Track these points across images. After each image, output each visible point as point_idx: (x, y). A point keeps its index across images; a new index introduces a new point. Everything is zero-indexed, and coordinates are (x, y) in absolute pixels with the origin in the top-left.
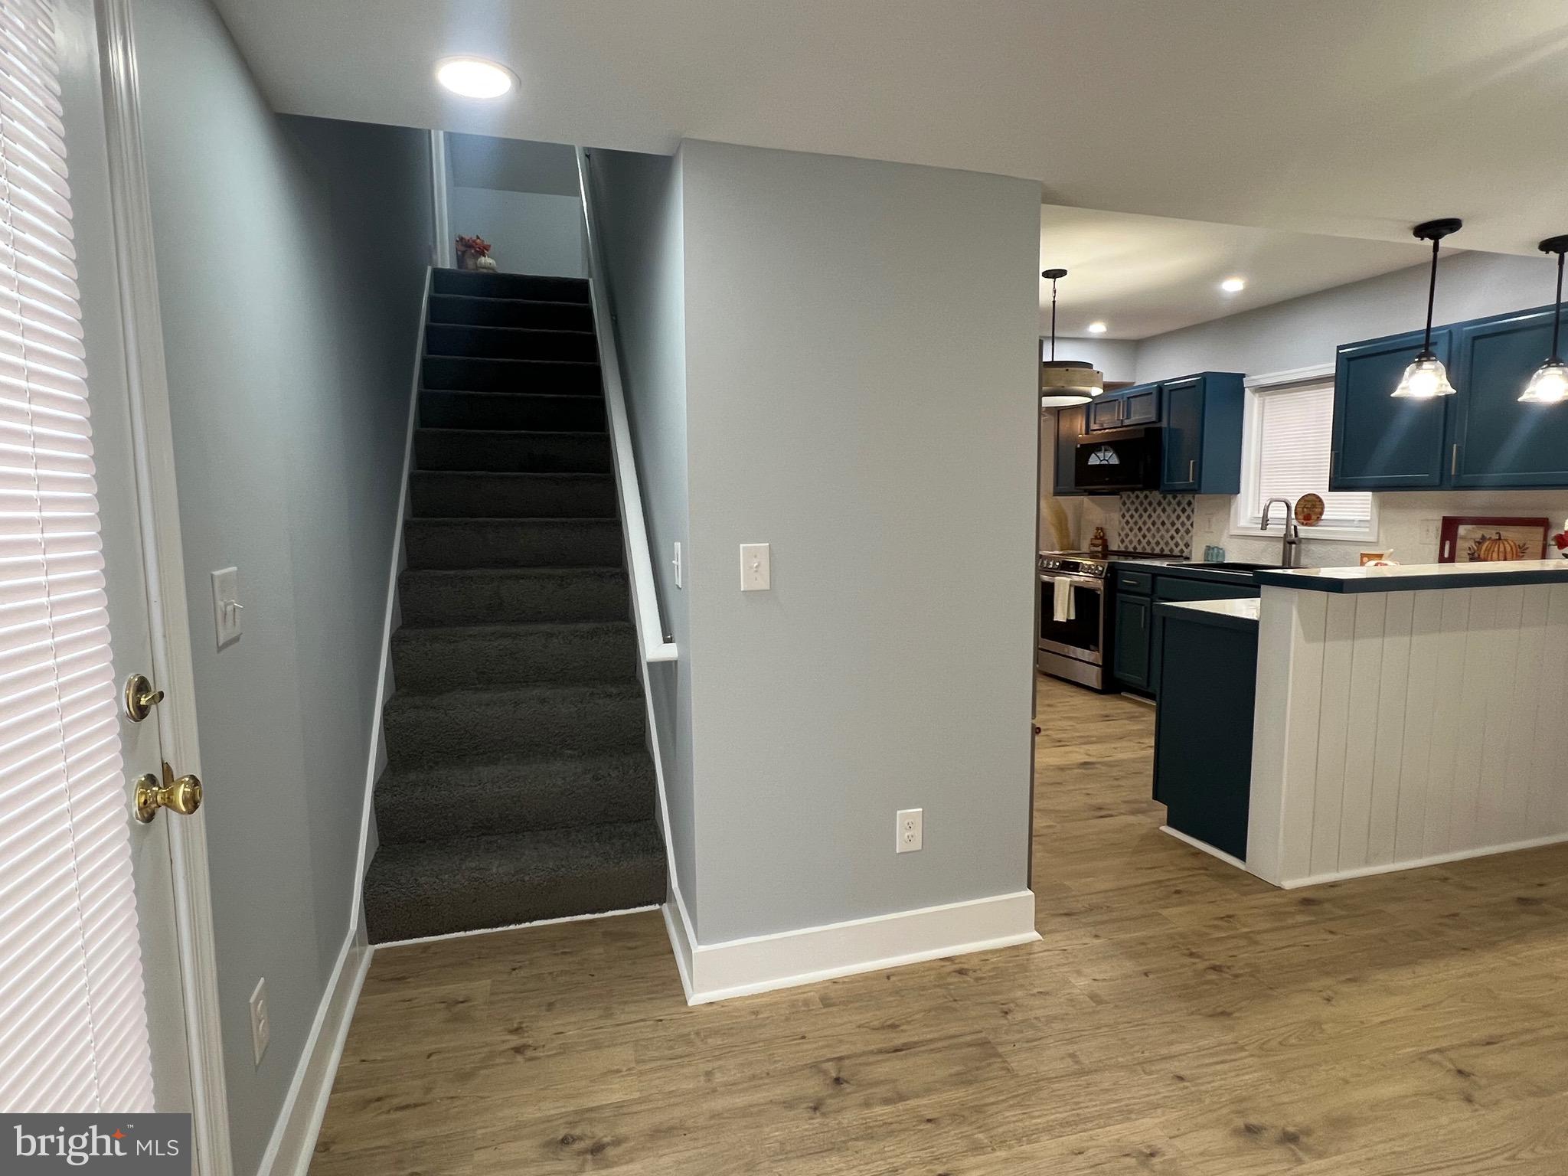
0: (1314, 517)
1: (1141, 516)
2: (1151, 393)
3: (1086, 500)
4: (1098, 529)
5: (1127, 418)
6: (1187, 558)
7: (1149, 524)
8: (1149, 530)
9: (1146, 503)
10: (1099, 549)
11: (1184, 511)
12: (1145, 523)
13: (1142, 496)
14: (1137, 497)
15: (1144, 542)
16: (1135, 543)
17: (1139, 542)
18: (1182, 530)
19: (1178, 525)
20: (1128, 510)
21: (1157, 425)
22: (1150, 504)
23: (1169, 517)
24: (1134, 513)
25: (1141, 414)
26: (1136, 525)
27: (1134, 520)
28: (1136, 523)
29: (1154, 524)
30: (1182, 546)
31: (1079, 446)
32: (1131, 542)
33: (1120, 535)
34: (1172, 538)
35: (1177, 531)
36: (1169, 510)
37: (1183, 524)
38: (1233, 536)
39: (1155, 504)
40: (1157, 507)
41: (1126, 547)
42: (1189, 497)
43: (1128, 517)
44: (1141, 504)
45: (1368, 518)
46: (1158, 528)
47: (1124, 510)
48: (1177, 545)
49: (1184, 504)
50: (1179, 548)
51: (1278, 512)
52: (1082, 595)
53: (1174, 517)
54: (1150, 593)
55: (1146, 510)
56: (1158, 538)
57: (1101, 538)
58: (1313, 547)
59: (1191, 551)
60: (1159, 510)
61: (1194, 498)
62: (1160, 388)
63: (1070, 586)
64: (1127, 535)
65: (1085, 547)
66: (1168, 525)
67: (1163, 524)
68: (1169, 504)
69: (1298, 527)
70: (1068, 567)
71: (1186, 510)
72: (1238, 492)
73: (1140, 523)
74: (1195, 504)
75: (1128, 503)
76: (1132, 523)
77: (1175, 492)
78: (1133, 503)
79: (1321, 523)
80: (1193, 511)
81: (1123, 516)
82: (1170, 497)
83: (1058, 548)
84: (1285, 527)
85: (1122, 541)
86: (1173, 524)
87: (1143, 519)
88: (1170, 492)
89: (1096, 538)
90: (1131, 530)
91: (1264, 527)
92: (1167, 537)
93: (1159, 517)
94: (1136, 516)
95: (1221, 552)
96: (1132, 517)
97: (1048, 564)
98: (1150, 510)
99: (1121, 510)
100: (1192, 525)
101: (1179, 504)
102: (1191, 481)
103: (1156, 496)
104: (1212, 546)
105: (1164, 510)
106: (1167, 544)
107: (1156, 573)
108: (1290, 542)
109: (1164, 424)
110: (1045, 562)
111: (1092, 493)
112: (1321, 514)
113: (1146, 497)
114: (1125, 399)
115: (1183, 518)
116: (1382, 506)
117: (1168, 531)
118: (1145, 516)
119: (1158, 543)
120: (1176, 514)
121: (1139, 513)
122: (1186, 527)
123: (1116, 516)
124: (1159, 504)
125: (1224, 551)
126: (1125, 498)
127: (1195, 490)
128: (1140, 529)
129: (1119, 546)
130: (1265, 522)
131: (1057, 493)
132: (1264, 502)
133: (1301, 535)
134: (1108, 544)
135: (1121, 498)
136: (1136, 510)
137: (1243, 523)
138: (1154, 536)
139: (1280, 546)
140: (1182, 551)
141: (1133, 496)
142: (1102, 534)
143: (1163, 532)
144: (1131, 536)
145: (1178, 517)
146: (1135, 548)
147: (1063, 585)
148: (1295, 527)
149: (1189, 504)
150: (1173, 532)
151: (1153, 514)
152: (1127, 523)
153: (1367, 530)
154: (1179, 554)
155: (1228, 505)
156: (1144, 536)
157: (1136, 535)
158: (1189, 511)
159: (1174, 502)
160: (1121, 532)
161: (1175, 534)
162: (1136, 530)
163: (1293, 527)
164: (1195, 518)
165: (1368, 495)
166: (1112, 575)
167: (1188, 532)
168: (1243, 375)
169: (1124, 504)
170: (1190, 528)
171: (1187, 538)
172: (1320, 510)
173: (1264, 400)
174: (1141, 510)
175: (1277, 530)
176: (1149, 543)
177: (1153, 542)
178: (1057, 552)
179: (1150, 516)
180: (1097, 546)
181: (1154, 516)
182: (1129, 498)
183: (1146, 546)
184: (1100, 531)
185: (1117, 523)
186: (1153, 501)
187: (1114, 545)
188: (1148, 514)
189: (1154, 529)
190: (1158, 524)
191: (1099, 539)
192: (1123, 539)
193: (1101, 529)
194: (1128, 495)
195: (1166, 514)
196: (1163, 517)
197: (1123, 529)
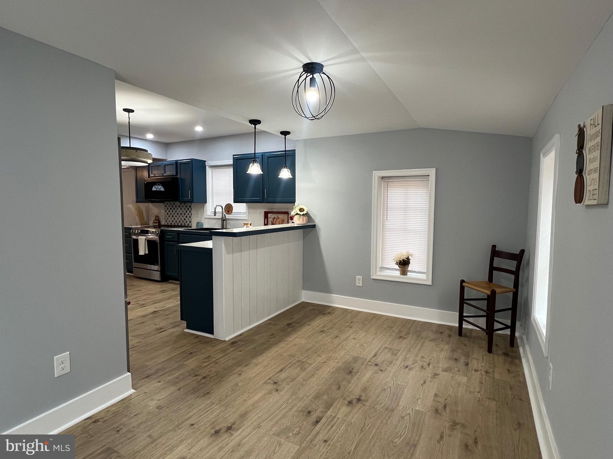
0: (230, 211)
1: (173, 211)
2: (173, 164)
3: (150, 205)
4: (156, 216)
5: (165, 173)
6: (190, 227)
7: (176, 214)
8: (176, 216)
9: (174, 206)
10: (157, 224)
11: (188, 209)
12: (174, 214)
13: (172, 203)
14: (171, 204)
15: (174, 221)
16: (171, 222)
17: (173, 221)
18: (188, 217)
19: (186, 214)
20: (168, 209)
21: (176, 177)
22: (176, 206)
23: (183, 212)
25: (170, 172)
26: (171, 215)
27: (170, 213)
28: (171, 214)
29: (178, 214)
30: (188, 222)
31: (146, 183)
32: (169, 221)
33: (165, 219)
34: (185, 219)
35: (186, 217)
36: (183, 209)
37: (188, 214)
38: (205, 218)
40: (179, 208)
41: (168, 223)
42: (190, 204)
44: (173, 206)
45: (245, 212)
46: (179, 216)
48: (186, 222)
49: (188, 207)
50: (187, 223)
51: (219, 210)
52: (150, 243)
53: (185, 212)
54: (177, 240)
55: (174, 209)
56: (179, 219)
57: (157, 219)
58: (231, 222)
59: (192, 224)
60: (179, 209)
61: (191, 204)
62: (176, 162)
63: (145, 240)
64: (168, 219)
65: (151, 224)
66: (183, 214)
67: (181, 214)
68: (183, 206)
69: (226, 215)
70: (144, 232)
71: (189, 209)
72: (206, 202)
73: (173, 214)
74: (192, 207)
75: (167, 206)
76: (169, 214)
77: (185, 202)
78: (169, 206)
79: (232, 213)
80: (191, 209)
81: (166, 211)
82: (183, 204)
83: (139, 224)
84: (222, 215)
85: (166, 221)
86: (185, 214)
88: (183, 202)
89: (156, 220)
90: (169, 216)
91: (215, 215)
92: (183, 219)
93: (179, 211)
94: (171, 211)
95: (202, 224)
96: (169, 211)
97: (135, 231)
98: (176, 209)
99: (165, 209)
100: (191, 214)
101: (186, 206)
102: (190, 198)
103: (177, 203)
104: (199, 222)
105: (181, 209)
106: (183, 222)
107: (179, 233)
108: (224, 220)
109: (179, 176)
110: (134, 231)
111: (152, 202)
112: (232, 210)
113: (174, 204)
114: (163, 165)
115: (188, 212)
116: (249, 208)
117: (183, 217)
118: (174, 211)
119: (180, 221)
120: (186, 210)
121: (172, 210)
122: (189, 215)
123: (163, 211)
124: (179, 206)
125: (203, 224)
126: (166, 204)
127: (191, 201)
128: (173, 216)
129: (165, 223)
130: (215, 213)
131: (137, 202)
132: (215, 206)
133: (227, 217)
134: (161, 222)
135: (165, 204)
136: (171, 209)
137: (208, 213)
138: (178, 219)
139: (221, 221)
140: (188, 224)
141: (169, 203)
142: (158, 218)
143: (181, 217)
144: (169, 218)
145: (186, 212)
146: (171, 223)
147: (142, 240)
148: (225, 215)
149: (190, 207)
150: (185, 217)
151: (177, 210)
152: (168, 214)
153: (245, 216)
154: (187, 225)
155: (203, 207)
156: (174, 219)
157: (171, 219)
158: (190, 209)
159: (185, 206)
161: (186, 218)
162: (171, 217)
163: (224, 215)
164: (192, 212)
165: (244, 205)
166: (162, 235)
167: (190, 217)
168: (205, 161)
169: (166, 206)
170: (191, 216)
171: (190, 219)
172: (232, 209)
173: (212, 170)
175: (219, 216)
176: (176, 221)
177: (178, 221)
178: (139, 226)
179: (176, 211)
180: (156, 223)
181: (178, 211)
182: (167, 204)
183: (175, 223)
184: (157, 217)
185: (163, 214)
186: (177, 205)
187: (163, 223)
188: (175, 210)
189: (178, 216)
190: (179, 214)
191: (157, 220)
192: (166, 220)
193: (157, 216)
194: (167, 203)
195: (182, 210)
196: (181, 212)
197: (166, 216)
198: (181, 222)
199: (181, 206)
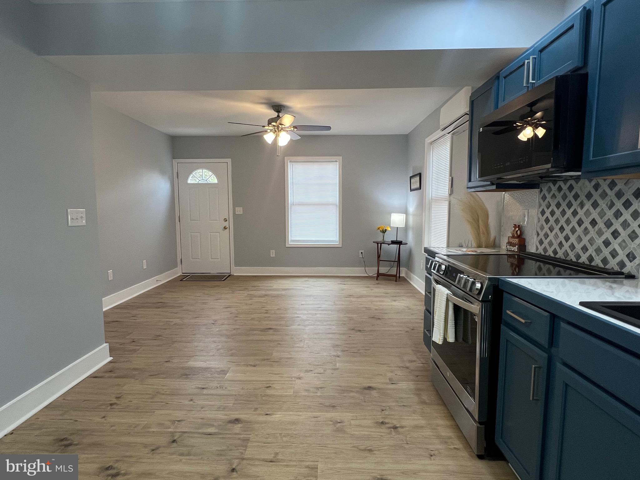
1: (563, 213)
3: (508, 196)
4: (515, 226)
7: (574, 223)
8: (573, 230)
9: (570, 197)
10: (515, 249)
11: (627, 205)
12: (568, 222)
14: (560, 189)
15: (566, 245)
16: (556, 246)
17: (561, 245)
20: (548, 206)
22: (577, 197)
23: (602, 214)
24: (555, 209)
27: (555, 217)
28: (557, 221)
29: (580, 223)
32: (551, 244)
33: (538, 234)
35: (616, 234)
39: (582, 197)
40: (585, 201)
41: (545, 250)
43: (548, 214)
44: (565, 197)
46: (586, 229)
47: (544, 206)
55: (570, 205)
56: (585, 241)
57: (519, 236)
60: (588, 205)
64: (546, 236)
67: (594, 223)
73: (562, 221)
75: (548, 196)
76: (552, 220)
77: (613, 176)
78: (554, 196)
81: (543, 213)
82: (605, 185)
85: (541, 242)
86: (608, 225)
87: (566, 217)
89: (513, 237)
90: (551, 229)
92: (599, 241)
93: (587, 213)
94: (558, 212)
96: (553, 213)
98: (575, 205)
99: (540, 205)
101: (620, 195)
105: (595, 205)
107: (554, 312)
113: (571, 188)
117: (600, 233)
118: (569, 213)
119: (585, 249)
120: (615, 210)
121: (561, 209)
122: (629, 229)
123: (535, 212)
124: (589, 196)
126: (545, 191)
128: (562, 229)
129: (537, 249)
134: (527, 244)
135: (541, 191)
136: (558, 205)
138: (579, 239)
141: (554, 189)
142: (519, 232)
143: (592, 232)
144: (551, 236)
145: (618, 215)
146: (555, 252)
151: (579, 210)
152: (547, 221)
156: (567, 238)
157: (556, 236)
160: (540, 232)
162: (557, 229)
169: (544, 198)
170: (636, 231)
174: (564, 205)
176: (572, 247)
177: (578, 247)
179: (575, 213)
180: (514, 245)
181: (581, 213)
182: (549, 190)
183: (569, 251)
184: (517, 229)
185: (536, 221)
186: (579, 193)
187: (532, 247)
188: (572, 210)
189: (580, 230)
190: (587, 224)
191: (516, 238)
192: (541, 240)
193: (519, 226)
194: (550, 187)
195: (598, 209)
196: (594, 214)
197: (542, 228)
198: (591, 251)
199: (596, 196)
